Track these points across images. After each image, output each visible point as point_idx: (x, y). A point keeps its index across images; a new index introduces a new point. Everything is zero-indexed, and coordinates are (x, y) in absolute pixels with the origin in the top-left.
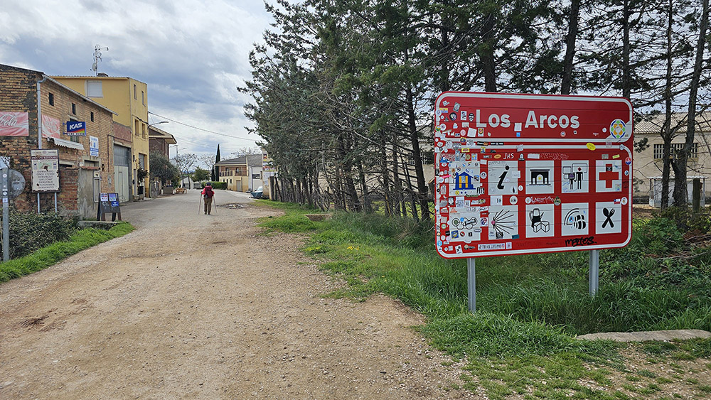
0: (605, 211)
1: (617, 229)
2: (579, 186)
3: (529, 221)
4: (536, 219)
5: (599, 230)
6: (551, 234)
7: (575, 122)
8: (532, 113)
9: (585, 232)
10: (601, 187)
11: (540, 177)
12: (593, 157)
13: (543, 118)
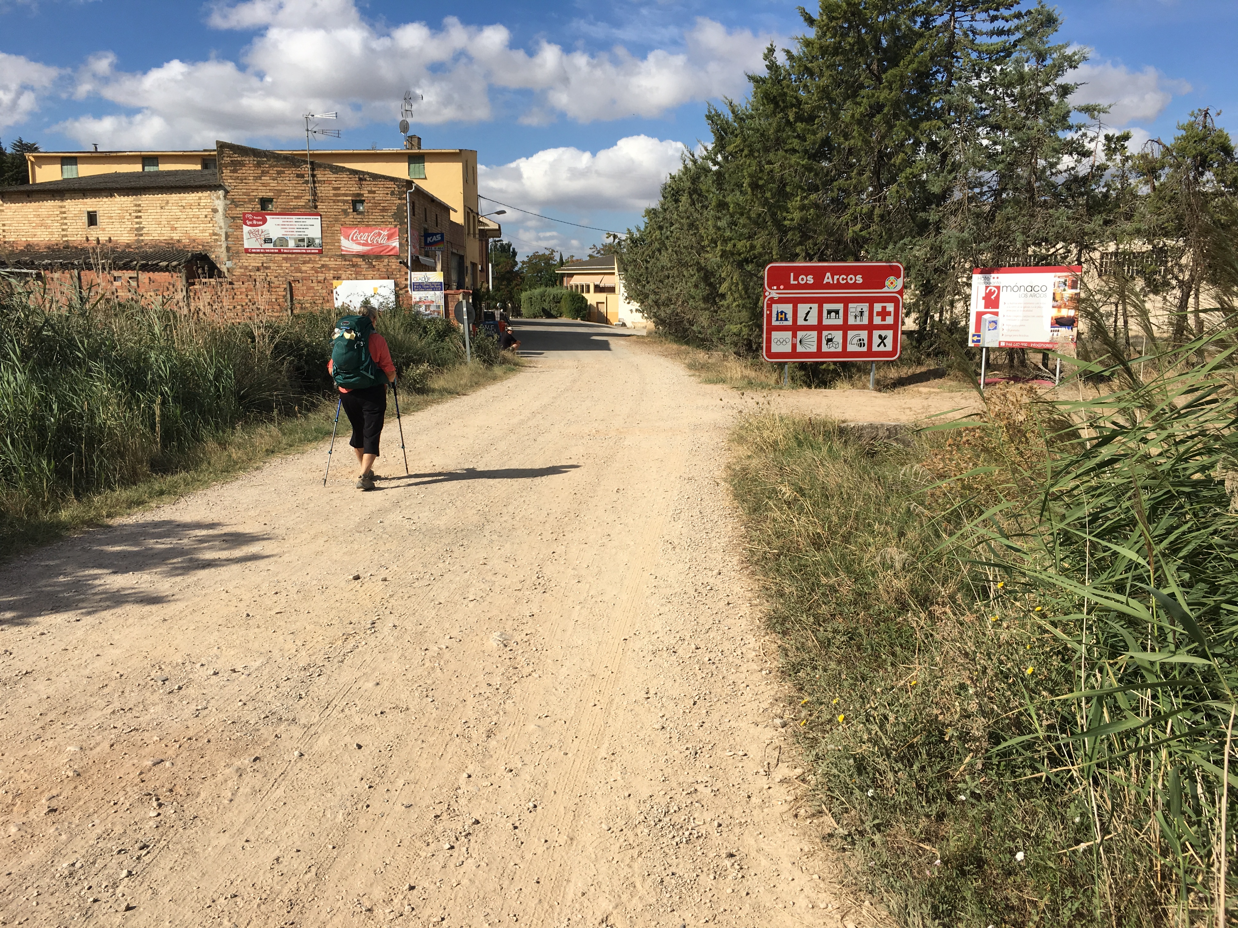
0: (880, 337)
1: (889, 348)
2: (861, 320)
3: (824, 342)
4: (829, 340)
5: (875, 348)
6: (840, 349)
7: (859, 279)
8: (828, 274)
9: (865, 349)
10: (877, 320)
11: (833, 314)
12: (871, 301)
13: (836, 277)
